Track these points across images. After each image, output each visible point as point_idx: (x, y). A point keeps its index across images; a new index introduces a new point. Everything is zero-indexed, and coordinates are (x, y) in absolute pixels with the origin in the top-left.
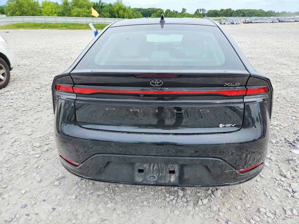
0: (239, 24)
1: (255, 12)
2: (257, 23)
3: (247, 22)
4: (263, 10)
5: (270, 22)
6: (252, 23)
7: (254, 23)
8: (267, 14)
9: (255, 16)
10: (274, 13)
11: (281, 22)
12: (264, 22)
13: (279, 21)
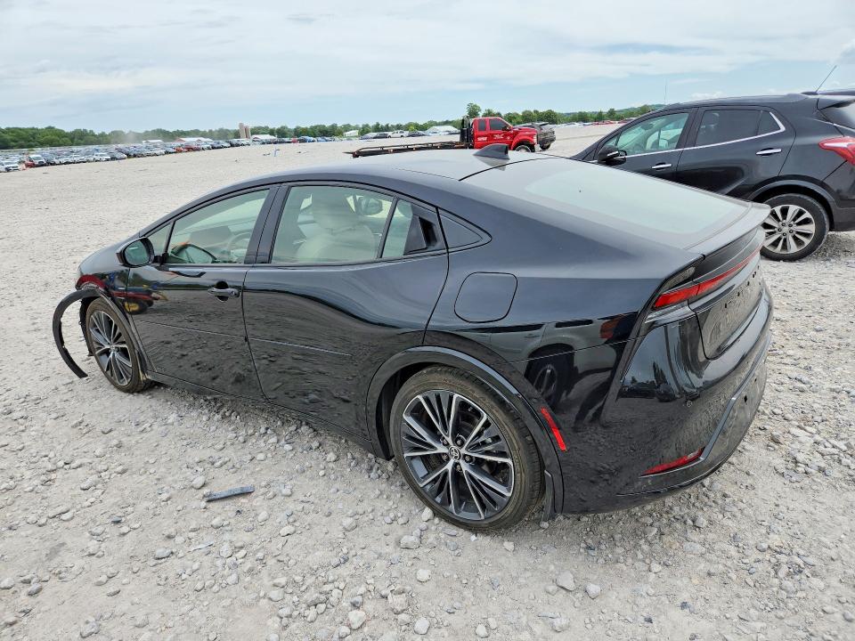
0: (16, 169)
1: (38, 136)
2: (67, 163)
3: (37, 162)
4: (57, 127)
5: (108, 160)
6: (54, 164)
7: (61, 164)
8: (76, 140)
9: (42, 145)
10: (94, 135)
11: (135, 156)
12: (88, 161)
13: (129, 156)
